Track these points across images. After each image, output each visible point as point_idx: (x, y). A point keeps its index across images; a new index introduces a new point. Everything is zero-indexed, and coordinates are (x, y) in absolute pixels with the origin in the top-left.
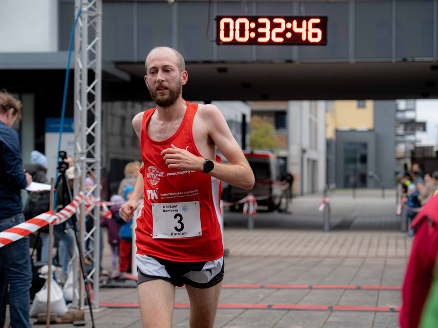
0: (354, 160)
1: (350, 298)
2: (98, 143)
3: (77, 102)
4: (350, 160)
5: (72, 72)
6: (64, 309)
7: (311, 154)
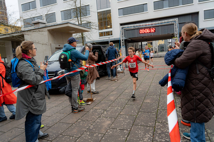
0: (162, 48)
1: (161, 67)
2: (124, 43)
3: (121, 43)
4: (161, 48)
5: (120, 40)
6: (121, 71)
7: (156, 48)
